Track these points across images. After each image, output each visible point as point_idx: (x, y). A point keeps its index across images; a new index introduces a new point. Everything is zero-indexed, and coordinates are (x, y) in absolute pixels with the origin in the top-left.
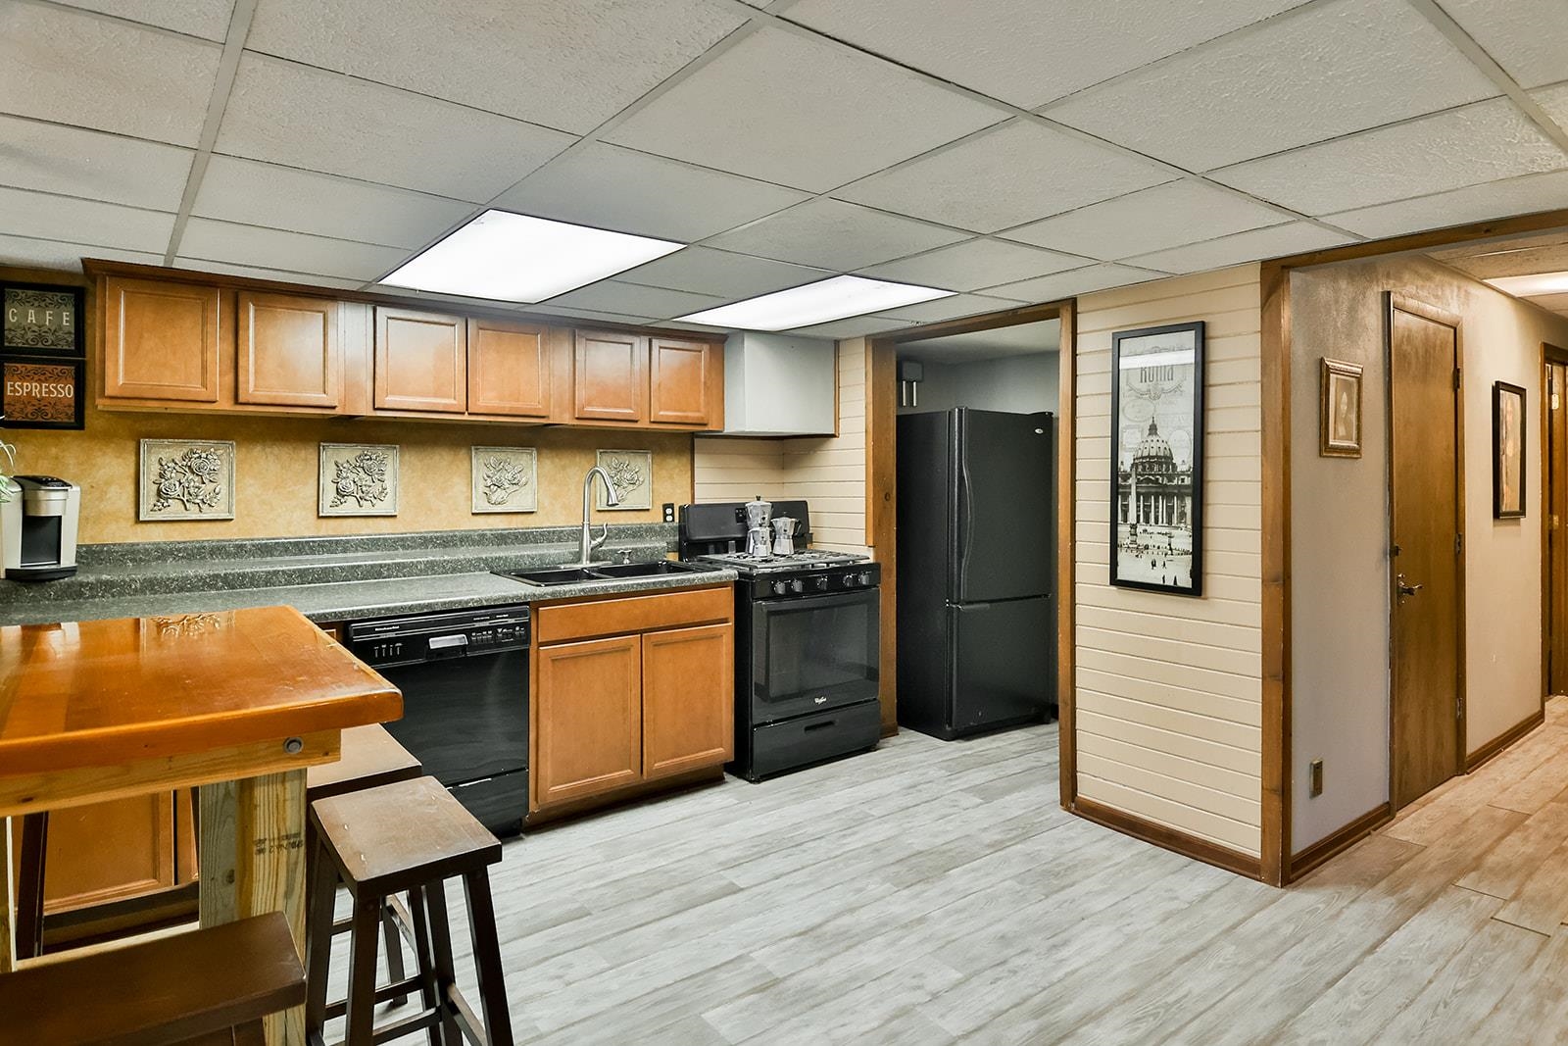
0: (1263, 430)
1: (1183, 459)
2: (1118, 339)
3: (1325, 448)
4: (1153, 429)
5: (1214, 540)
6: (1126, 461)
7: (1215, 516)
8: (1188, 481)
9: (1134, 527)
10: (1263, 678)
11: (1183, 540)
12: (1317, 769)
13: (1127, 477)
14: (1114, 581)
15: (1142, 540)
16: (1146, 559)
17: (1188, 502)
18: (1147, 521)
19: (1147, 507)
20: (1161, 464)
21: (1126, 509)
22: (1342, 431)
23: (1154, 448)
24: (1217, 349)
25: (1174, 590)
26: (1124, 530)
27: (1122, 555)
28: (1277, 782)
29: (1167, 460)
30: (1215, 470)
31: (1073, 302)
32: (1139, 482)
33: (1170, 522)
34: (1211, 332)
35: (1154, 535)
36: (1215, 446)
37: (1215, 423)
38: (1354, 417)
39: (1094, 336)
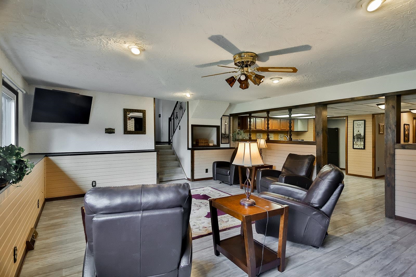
0: (372, 132)
1: (362, 134)
2: (354, 121)
3: (379, 133)
4: (359, 131)
5: (366, 143)
6: (355, 135)
7: (366, 141)
8: (363, 137)
9: (356, 142)
10: (372, 158)
11: (362, 143)
12: (378, 168)
13: (355, 136)
14: (353, 148)
15: (357, 143)
16: (357, 146)
17: (363, 139)
18: (358, 141)
19: (358, 140)
20: (359, 135)
21: (355, 140)
22: (381, 131)
23: (358, 133)
24: (366, 123)
25: (361, 149)
26: (355, 143)
27: (354, 145)
28: (374, 168)
29: (360, 135)
30: (366, 136)
31: (347, 116)
32: (356, 137)
33: (361, 141)
34: (366, 121)
35: (359, 143)
36: (366, 133)
37: (366, 131)
38: (383, 130)
39: (350, 121)
